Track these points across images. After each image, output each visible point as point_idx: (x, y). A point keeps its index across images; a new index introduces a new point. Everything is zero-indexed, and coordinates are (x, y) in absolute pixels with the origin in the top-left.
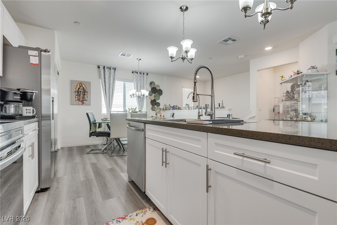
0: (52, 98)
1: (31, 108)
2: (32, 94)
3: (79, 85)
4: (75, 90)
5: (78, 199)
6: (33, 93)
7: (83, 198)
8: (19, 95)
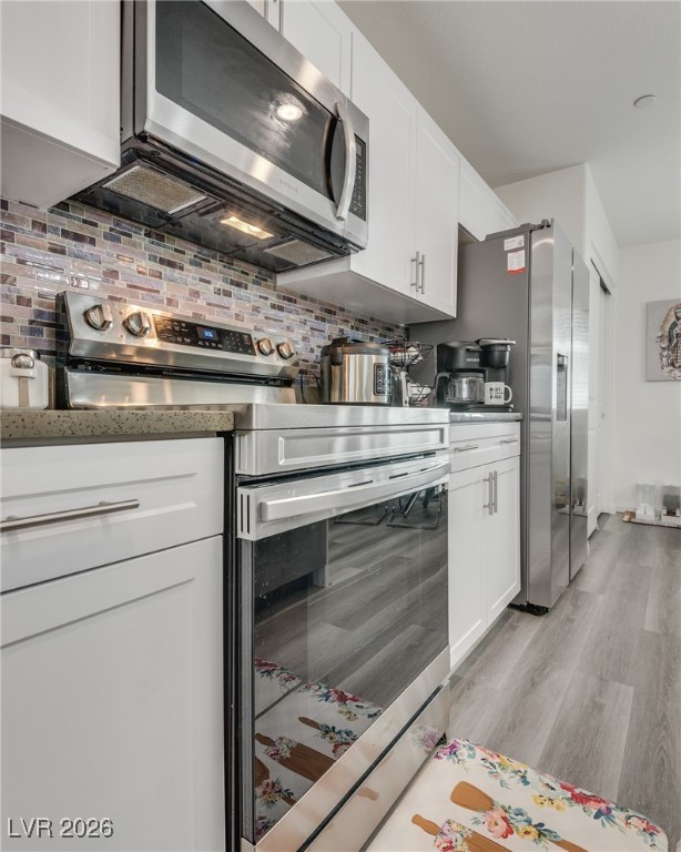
0: (559, 355)
1: (501, 385)
2: (503, 348)
3: (673, 313)
4: (660, 334)
5: (617, 684)
6: (505, 345)
7: (631, 690)
8: (477, 354)
